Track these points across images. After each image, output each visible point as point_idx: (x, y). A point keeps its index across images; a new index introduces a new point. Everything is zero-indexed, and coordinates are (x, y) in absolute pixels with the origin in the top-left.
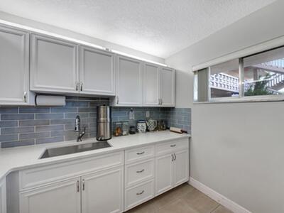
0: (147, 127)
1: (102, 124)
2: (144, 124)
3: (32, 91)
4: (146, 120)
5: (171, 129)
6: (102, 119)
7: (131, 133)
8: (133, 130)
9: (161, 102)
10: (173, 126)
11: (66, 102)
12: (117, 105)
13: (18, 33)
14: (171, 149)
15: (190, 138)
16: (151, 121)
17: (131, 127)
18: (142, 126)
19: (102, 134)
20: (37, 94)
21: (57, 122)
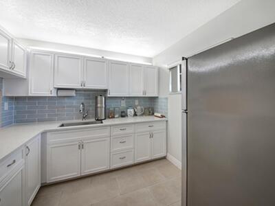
0: (135, 112)
1: (99, 109)
2: (132, 110)
3: (55, 88)
4: (134, 107)
5: (155, 114)
6: (99, 105)
7: (122, 116)
8: (123, 114)
9: (144, 93)
10: (158, 112)
11: (76, 94)
12: (108, 96)
13: (47, 54)
14: (149, 129)
15: (167, 121)
16: (139, 107)
17: (122, 112)
18: (130, 111)
19: (99, 115)
20: (59, 89)
21: (70, 107)
